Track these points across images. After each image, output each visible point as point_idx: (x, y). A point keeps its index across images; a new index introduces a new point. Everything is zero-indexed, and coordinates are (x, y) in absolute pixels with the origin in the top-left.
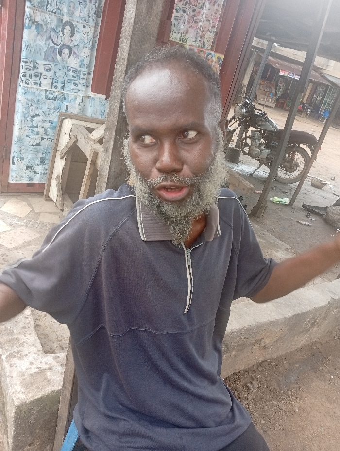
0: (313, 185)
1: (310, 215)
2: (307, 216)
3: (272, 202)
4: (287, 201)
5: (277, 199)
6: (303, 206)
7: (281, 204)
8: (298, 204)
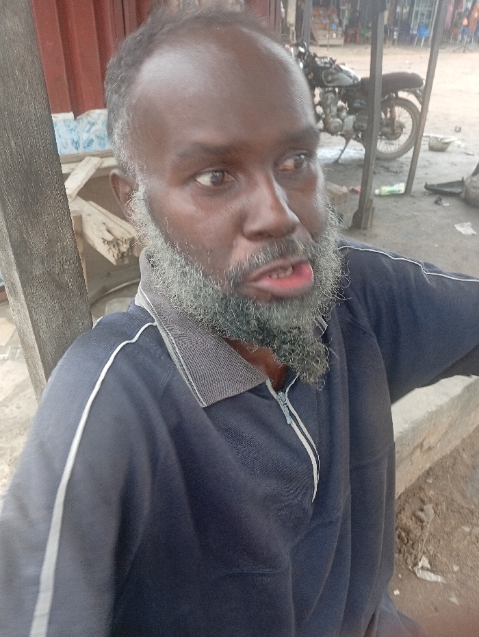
0: (432, 149)
1: (441, 200)
2: (436, 202)
3: (380, 196)
4: (400, 187)
5: (386, 189)
6: (427, 187)
7: (393, 195)
8: (418, 186)
